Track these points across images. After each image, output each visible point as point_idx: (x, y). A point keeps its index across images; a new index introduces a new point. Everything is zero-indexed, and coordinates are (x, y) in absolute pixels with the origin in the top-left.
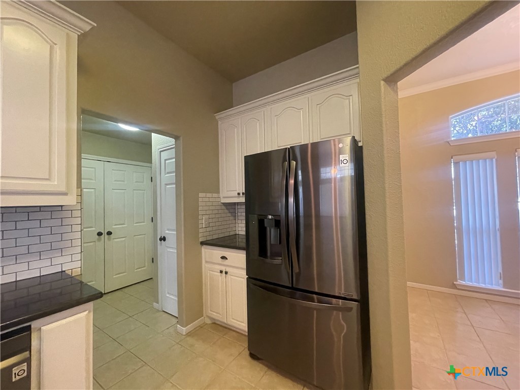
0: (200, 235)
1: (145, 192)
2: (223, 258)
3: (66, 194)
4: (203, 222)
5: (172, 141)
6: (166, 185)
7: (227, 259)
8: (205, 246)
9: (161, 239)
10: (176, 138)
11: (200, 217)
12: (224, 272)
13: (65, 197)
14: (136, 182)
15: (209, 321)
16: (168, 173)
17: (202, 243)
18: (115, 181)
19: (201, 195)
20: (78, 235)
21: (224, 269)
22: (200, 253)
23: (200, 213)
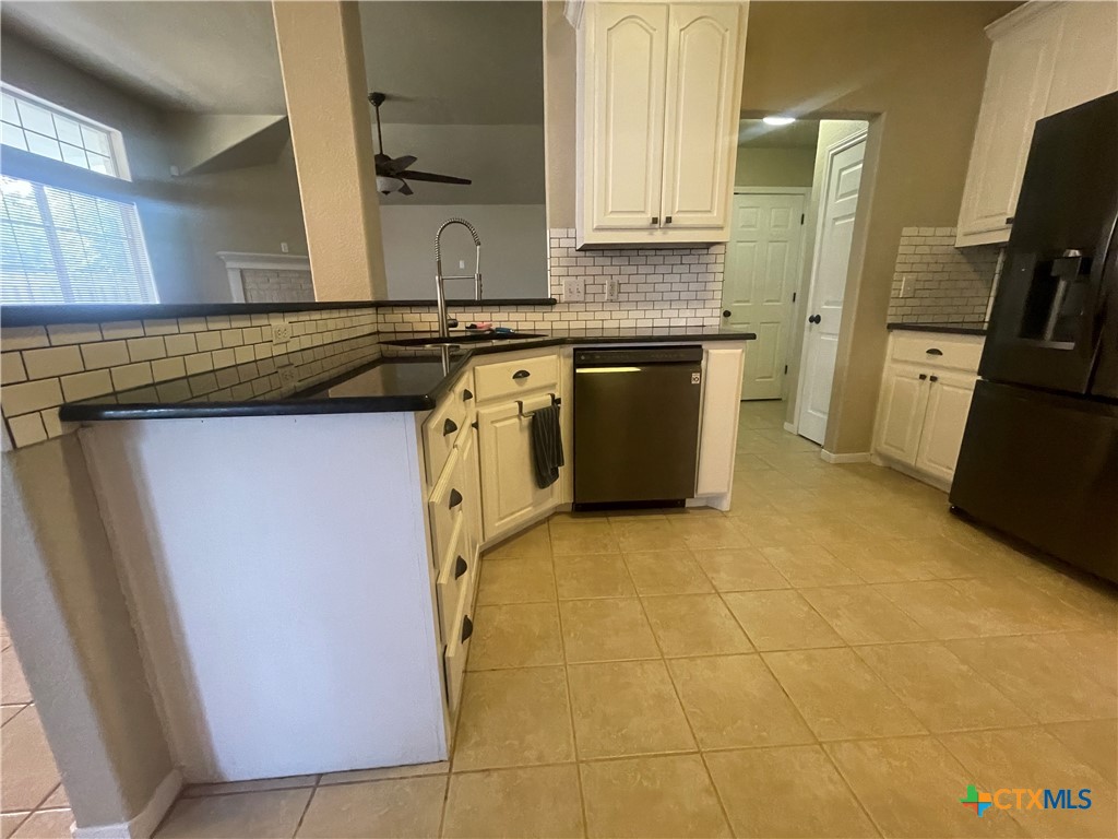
0: (891, 311)
1: (788, 244)
2: (935, 352)
3: (721, 228)
4: (901, 286)
5: (863, 125)
6: (836, 219)
7: (941, 354)
8: (896, 332)
9: (812, 320)
10: (872, 117)
11: (896, 276)
12: (928, 378)
13: (720, 232)
14: (775, 226)
15: (879, 463)
16: (843, 196)
17: (892, 327)
18: (743, 226)
19: (906, 231)
20: (719, 286)
21: (929, 372)
22: (884, 343)
23: (898, 268)
